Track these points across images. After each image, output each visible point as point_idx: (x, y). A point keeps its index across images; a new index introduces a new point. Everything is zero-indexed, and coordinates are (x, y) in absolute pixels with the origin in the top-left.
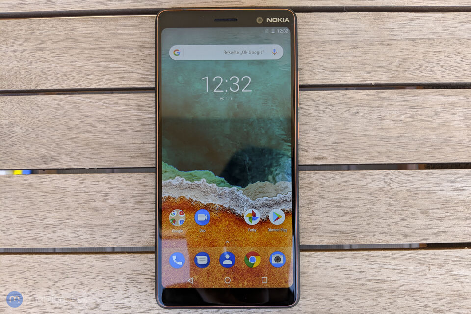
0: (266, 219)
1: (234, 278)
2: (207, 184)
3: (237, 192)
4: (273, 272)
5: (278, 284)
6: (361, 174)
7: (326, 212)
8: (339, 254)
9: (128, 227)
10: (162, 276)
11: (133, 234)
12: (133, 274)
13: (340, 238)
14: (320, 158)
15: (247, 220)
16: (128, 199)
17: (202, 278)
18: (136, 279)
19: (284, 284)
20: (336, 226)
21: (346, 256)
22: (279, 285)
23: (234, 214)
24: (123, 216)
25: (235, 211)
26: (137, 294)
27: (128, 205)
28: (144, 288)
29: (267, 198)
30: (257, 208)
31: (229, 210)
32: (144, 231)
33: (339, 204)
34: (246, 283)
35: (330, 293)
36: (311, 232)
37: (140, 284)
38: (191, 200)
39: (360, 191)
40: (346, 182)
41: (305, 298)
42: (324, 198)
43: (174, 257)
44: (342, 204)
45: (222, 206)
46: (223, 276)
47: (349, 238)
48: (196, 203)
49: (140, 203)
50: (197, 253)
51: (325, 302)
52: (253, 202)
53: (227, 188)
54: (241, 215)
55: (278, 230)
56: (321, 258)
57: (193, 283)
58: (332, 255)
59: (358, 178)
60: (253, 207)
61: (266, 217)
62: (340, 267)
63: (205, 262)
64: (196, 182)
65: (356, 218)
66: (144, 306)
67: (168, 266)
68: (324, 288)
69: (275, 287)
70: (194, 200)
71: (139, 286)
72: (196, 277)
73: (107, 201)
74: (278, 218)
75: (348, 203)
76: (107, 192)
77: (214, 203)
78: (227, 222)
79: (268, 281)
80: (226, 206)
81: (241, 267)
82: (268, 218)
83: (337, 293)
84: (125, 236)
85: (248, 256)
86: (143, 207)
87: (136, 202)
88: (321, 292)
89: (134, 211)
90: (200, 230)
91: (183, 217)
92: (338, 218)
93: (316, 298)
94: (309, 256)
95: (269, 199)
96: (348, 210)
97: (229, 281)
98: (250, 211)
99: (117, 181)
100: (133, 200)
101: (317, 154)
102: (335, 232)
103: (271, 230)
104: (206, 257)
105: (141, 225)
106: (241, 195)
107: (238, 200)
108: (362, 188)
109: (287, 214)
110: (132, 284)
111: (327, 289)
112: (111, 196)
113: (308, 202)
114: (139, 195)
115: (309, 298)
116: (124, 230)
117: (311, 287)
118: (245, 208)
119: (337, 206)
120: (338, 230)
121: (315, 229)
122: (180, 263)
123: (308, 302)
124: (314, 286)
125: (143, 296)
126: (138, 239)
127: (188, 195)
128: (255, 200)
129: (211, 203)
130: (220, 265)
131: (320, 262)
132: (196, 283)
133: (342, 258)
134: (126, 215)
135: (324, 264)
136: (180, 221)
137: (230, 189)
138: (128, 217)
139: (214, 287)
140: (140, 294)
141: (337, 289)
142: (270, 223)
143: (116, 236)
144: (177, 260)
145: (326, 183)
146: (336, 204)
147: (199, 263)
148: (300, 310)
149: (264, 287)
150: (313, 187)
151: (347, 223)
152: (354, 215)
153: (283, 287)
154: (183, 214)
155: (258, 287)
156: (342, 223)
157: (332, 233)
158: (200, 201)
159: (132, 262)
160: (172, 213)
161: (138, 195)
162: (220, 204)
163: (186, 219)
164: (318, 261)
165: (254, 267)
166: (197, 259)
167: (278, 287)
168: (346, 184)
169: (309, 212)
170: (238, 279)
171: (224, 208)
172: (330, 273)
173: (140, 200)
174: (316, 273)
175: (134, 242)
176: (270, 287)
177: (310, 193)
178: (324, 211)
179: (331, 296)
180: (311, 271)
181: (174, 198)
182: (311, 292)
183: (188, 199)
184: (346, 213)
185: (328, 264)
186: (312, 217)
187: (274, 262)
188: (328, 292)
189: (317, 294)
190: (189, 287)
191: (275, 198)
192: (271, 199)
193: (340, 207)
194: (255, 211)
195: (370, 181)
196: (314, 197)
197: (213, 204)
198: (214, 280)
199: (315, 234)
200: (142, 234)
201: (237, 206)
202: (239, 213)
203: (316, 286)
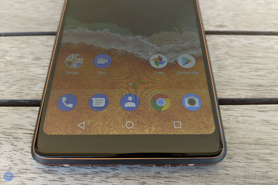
0: (175, 63)
1: (138, 122)
2: (110, 33)
3: (141, 40)
4: (187, 116)
5: (196, 130)
6: (263, 38)
7: (238, 68)
8: (262, 108)
9: (20, 80)
10: (46, 120)
11: (23, 86)
12: (11, 128)
13: (259, 92)
14: (221, 26)
15: (153, 64)
16: (26, 56)
17: (97, 123)
18: (13, 134)
19: (204, 130)
20: (251, 80)
21: (270, 109)
22: (198, 132)
23: (138, 58)
24: (17, 70)
25: (139, 55)
26: (10, 153)
27: (25, 60)
28: (21, 145)
29: (174, 45)
30: (163, 54)
31: (133, 54)
32: (35, 85)
33: (249, 61)
34: (153, 129)
35: (262, 151)
36: (225, 85)
37: (17, 140)
38: (91, 46)
39: (266, 51)
40: (251, 44)
41: (231, 158)
42: (233, 56)
43: (64, 99)
44: (252, 61)
45: (125, 51)
46: (124, 120)
47: (268, 92)
48: (96, 48)
49: (38, 59)
50: (93, 94)
51: (259, 164)
52: (158, 48)
53: (131, 37)
54: (146, 59)
55: (189, 73)
56: (242, 111)
57: (83, 128)
58: (255, 108)
59: (261, 41)
60: (159, 52)
61: (174, 61)
62: (267, 121)
63: (102, 104)
64: (99, 31)
65: (270, 73)
66: (16, 167)
67: (55, 108)
68: (254, 146)
69: (192, 133)
70: (95, 45)
71: (15, 143)
72: (89, 122)
73: (5, 57)
74: (188, 62)
75: (258, 60)
76: (7, 50)
77: (116, 48)
78: (131, 66)
79: (182, 126)
80: (130, 51)
81: (147, 110)
82: (176, 62)
83: (271, 152)
84: (14, 89)
85: (155, 98)
86: (40, 63)
87: (34, 58)
88: (251, 151)
89: (30, 66)
90: (99, 73)
91: (81, 61)
92: (252, 73)
93: (246, 158)
94: (228, 110)
95: (176, 45)
96: (259, 66)
97: (131, 125)
98: (156, 56)
99: (20, 42)
100: (31, 57)
101: (218, 24)
102: (251, 86)
103: (181, 73)
104: (104, 100)
105: (34, 78)
106: (147, 43)
107: (143, 46)
108: (267, 48)
109: (197, 58)
110: (7, 139)
111: (258, 147)
112: (11, 54)
113: (216, 59)
114: (39, 53)
115: (237, 158)
116: (14, 83)
117: (237, 145)
118: (151, 54)
119: (247, 63)
120: (254, 84)
121: (229, 82)
122: (71, 106)
123: (237, 164)
124: (241, 143)
125: (17, 156)
126: (27, 92)
127: (89, 42)
128: (161, 46)
129: (113, 49)
130: (120, 108)
131: (242, 116)
132: (88, 129)
133: (266, 111)
134: (20, 69)
135: (247, 118)
136: (77, 64)
137: (134, 38)
138: (22, 71)
139: (111, 133)
140: (14, 152)
141: (270, 147)
142: (179, 66)
143: (3, 89)
144: (68, 102)
145: (232, 45)
146: (246, 61)
147: (94, 105)
148: (228, 174)
149: (178, 134)
150: (220, 47)
151: (261, 78)
152: (267, 71)
153: (203, 133)
154: (81, 58)
155: (170, 133)
156: (257, 77)
157: (249, 87)
158: (101, 46)
159: (15, 116)
160: (69, 57)
161: (37, 53)
162: (123, 49)
163: (84, 62)
164: (239, 115)
165: (163, 110)
166: (92, 101)
167: (196, 133)
168: (251, 46)
169: (219, 68)
170: (143, 124)
171: (127, 53)
172: (257, 128)
173: (39, 57)
174: (240, 128)
175: (22, 94)
176: (185, 133)
177: (217, 52)
178: (235, 67)
179: (264, 156)
180: (232, 126)
181: (73, 44)
182: (238, 151)
183: (89, 45)
184: (259, 69)
185: (252, 118)
186: (224, 72)
187: (187, 105)
188: (259, 151)
189: (246, 153)
190: (78, 134)
191: (182, 45)
192: (178, 45)
193: (251, 63)
194: (161, 56)
195: (274, 43)
196: (222, 56)
197: (115, 50)
198: (112, 124)
199: (230, 87)
200: (33, 86)
201: (142, 51)
202: (144, 57)
203: (243, 143)
